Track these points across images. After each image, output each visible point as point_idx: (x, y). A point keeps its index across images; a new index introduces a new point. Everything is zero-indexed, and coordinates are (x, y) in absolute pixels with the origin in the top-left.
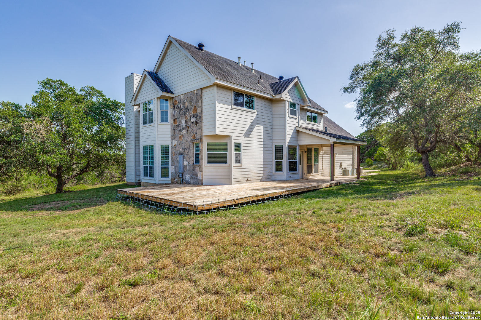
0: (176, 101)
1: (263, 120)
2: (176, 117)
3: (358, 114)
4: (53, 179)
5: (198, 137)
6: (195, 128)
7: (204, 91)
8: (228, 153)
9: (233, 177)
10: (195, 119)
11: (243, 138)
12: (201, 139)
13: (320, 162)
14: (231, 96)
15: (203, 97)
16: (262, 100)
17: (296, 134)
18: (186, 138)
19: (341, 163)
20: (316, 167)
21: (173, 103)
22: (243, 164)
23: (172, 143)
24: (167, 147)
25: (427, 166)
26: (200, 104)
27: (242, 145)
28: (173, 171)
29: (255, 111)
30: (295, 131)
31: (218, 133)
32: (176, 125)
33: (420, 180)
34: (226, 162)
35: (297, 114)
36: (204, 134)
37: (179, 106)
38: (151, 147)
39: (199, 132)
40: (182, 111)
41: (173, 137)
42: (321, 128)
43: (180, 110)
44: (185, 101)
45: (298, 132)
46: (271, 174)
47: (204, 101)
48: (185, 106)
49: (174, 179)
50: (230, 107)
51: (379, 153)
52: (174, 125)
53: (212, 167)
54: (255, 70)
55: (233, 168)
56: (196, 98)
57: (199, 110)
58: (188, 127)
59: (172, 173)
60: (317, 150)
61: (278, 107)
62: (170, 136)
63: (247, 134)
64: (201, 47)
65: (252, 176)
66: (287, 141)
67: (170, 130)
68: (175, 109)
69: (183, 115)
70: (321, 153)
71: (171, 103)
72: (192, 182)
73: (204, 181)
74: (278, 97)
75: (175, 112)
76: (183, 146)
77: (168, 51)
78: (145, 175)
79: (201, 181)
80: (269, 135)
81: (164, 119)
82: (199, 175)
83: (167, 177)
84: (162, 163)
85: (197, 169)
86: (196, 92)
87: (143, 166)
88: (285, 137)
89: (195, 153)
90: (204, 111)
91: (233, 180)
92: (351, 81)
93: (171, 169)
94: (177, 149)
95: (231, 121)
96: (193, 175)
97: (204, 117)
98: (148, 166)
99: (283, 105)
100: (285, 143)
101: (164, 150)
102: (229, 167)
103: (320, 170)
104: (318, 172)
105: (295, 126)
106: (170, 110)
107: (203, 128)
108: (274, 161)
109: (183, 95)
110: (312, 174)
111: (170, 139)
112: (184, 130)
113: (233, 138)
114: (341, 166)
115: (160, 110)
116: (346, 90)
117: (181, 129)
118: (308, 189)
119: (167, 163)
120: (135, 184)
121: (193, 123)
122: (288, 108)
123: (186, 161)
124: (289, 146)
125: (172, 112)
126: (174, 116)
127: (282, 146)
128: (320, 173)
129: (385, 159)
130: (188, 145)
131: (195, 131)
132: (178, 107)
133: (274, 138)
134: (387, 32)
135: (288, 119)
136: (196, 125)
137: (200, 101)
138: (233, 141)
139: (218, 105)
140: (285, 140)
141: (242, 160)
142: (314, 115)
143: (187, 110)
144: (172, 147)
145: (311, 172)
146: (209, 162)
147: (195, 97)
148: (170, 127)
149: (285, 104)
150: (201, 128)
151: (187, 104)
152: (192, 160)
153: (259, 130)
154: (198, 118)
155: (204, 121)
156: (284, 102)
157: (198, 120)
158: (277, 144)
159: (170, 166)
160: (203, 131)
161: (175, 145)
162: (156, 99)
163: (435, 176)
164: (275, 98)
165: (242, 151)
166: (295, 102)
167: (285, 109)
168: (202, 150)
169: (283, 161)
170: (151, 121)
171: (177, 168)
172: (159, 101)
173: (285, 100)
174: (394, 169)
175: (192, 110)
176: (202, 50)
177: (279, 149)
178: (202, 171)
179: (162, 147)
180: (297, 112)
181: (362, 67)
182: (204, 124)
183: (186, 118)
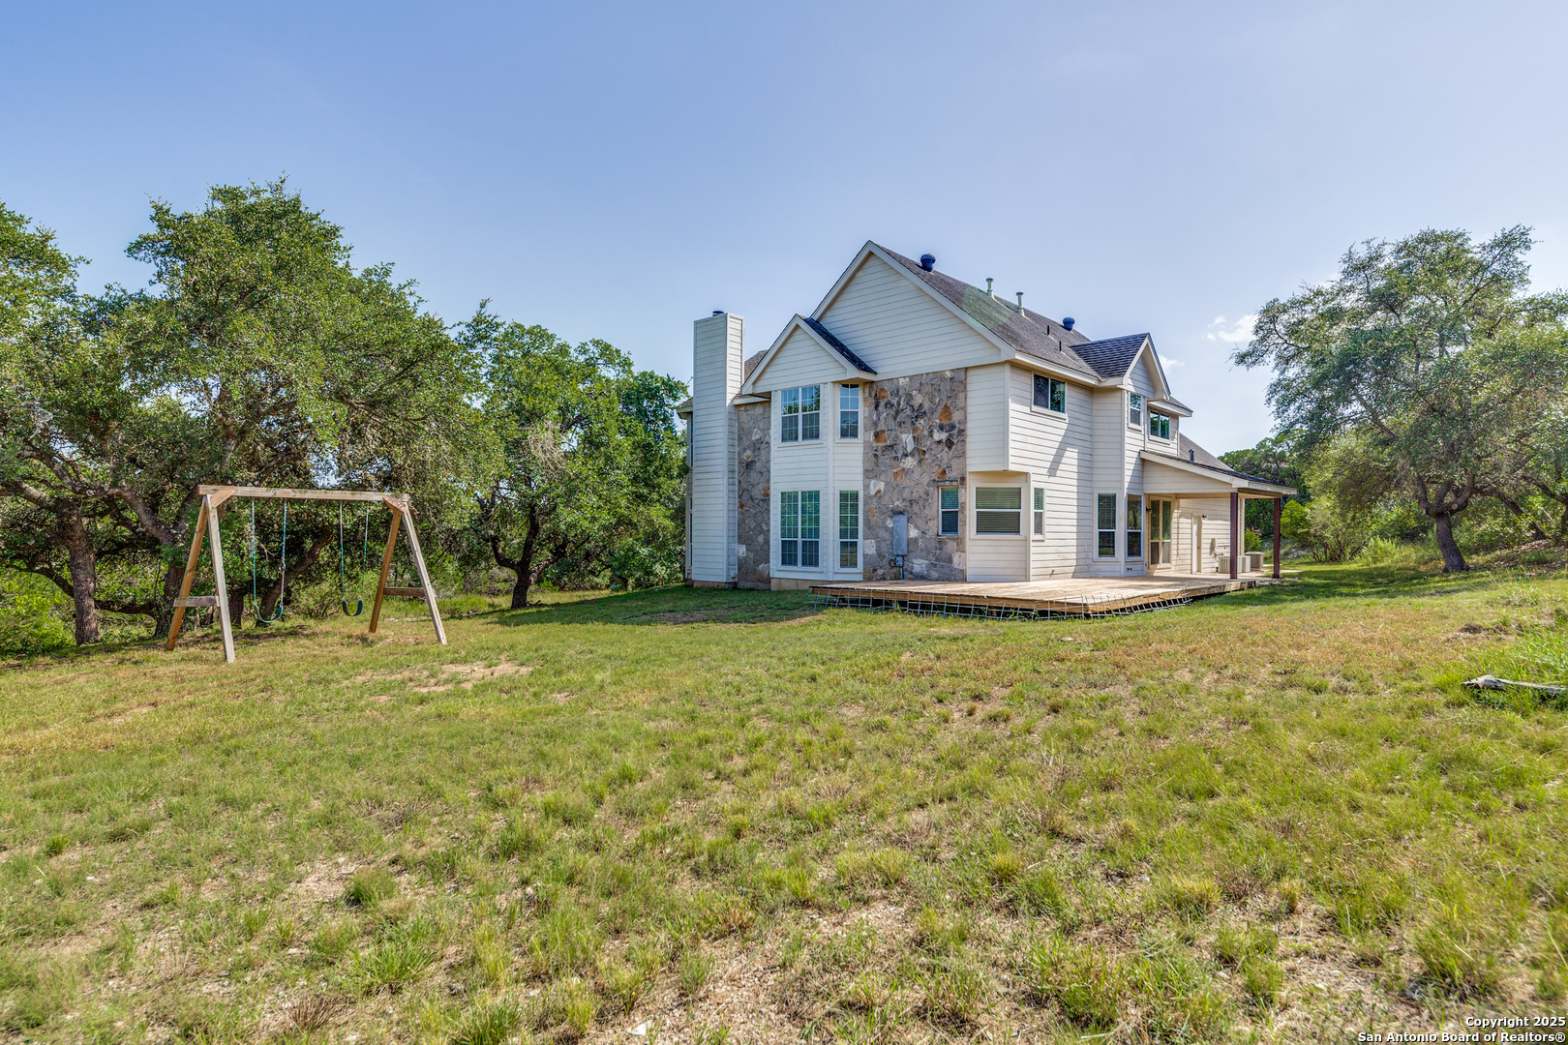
0: (882, 390)
1: (1077, 436)
2: (882, 426)
3: (1279, 420)
4: (507, 572)
5: (953, 474)
6: (945, 455)
7: (970, 373)
8: (1021, 511)
9: (1032, 564)
10: (946, 434)
11: (1046, 479)
12: (963, 479)
13: (1174, 536)
14: (1028, 384)
15: (969, 387)
16: (1077, 390)
17: (1140, 468)
18: (916, 476)
19: (1213, 540)
20: (1167, 548)
21: (873, 394)
22: (1048, 535)
23: (866, 487)
24: (855, 496)
25: (1448, 545)
26: (960, 403)
27: (1047, 493)
28: (872, 551)
29: (1065, 416)
30: (1139, 462)
31: (1012, 468)
32: (881, 445)
33: (1437, 579)
34: (1018, 532)
35: (1142, 421)
36: (970, 469)
37: (895, 402)
38: (814, 496)
39: (955, 463)
40: (901, 415)
41: (869, 474)
42: (1175, 452)
43: (897, 413)
44: (914, 393)
45: (1143, 461)
46: (1089, 562)
47: (970, 395)
48: (913, 403)
49: (875, 570)
50: (1027, 410)
51: (1291, 516)
52: (875, 444)
53: (987, 543)
54: (1026, 311)
55: (1032, 544)
56: (948, 388)
57: (956, 417)
58: (924, 452)
59: (865, 556)
60: (1167, 506)
61: (1107, 404)
62: (861, 470)
63: (1053, 471)
64: (927, 262)
65: (1058, 563)
66: (1126, 485)
67: (861, 457)
68: (881, 408)
69: (908, 425)
70: (1175, 514)
71: (867, 395)
72: (934, 574)
73: (969, 572)
74: (1110, 382)
75: (878, 416)
76: (906, 495)
77: (860, 274)
78: (788, 559)
79: (963, 571)
80: (1088, 469)
81: (848, 431)
82: (956, 560)
83: (855, 565)
84: (843, 534)
85: (951, 546)
86: (948, 374)
87: (780, 539)
88: (1122, 475)
89: (940, 510)
90: (969, 417)
91: (1032, 572)
92: (1255, 338)
93: (866, 547)
94: (886, 500)
95: (1030, 440)
96: (937, 560)
97: (969, 432)
98: (800, 540)
99: (1118, 400)
100: (1121, 488)
101: (848, 500)
102: (1024, 543)
103: (1173, 557)
104: (1169, 562)
105: (1138, 449)
106: (863, 412)
107: (969, 454)
108: (1096, 531)
109: (907, 379)
110: (1159, 566)
111: (861, 477)
112: (909, 458)
113: (1033, 477)
114: (1212, 548)
115: (839, 411)
116: (1242, 359)
117: (899, 455)
118: (1211, 591)
119: (854, 534)
120: (727, 586)
121: (939, 442)
122: (1128, 407)
123: (916, 527)
124: (1129, 495)
125: (870, 415)
126: (875, 424)
127: (1114, 497)
128: (1174, 563)
129: (1308, 533)
130: (921, 492)
131: (945, 461)
132: (889, 405)
133: (1095, 478)
134: (1368, 242)
135: (1127, 433)
136: (950, 448)
137: (961, 395)
138: (1034, 485)
139: (1012, 406)
140: (1122, 481)
141: (1046, 528)
142: (1163, 418)
143: (919, 413)
144: (867, 498)
145: (1157, 562)
146: (979, 531)
147: (945, 387)
148: (861, 450)
149: (1122, 398)
150: (963, 455)
151: (918, 399)
152: (936, 526)
153: (1071, 456)
154: (955, 432)
155: (968, 440)
156: (1119, 394)
157: (955, 437)
158: (1104, 492)
159: (860, 540)
160: (968, 461)
161: (879, 491)
162: (830, 386)
163: (1468, 569)
164: (1102, 385)
165: (1046, 507)
166: (1140, 392)
167: (1122, 410)
168: (964, 503)
169: (1116, 531)
170: (813, 433)
171: (883, 545)
172: (839, 388)
173: (1122, 389)
174: (1336, 558)
175: (936, 415)
176: (930, 270)
177: (1107, 503)
178: (964, 551)
179: (844, 496)
180: (1142, 415)
181: (1284, 305)
182: (970, 447)
183: (915, 430)
